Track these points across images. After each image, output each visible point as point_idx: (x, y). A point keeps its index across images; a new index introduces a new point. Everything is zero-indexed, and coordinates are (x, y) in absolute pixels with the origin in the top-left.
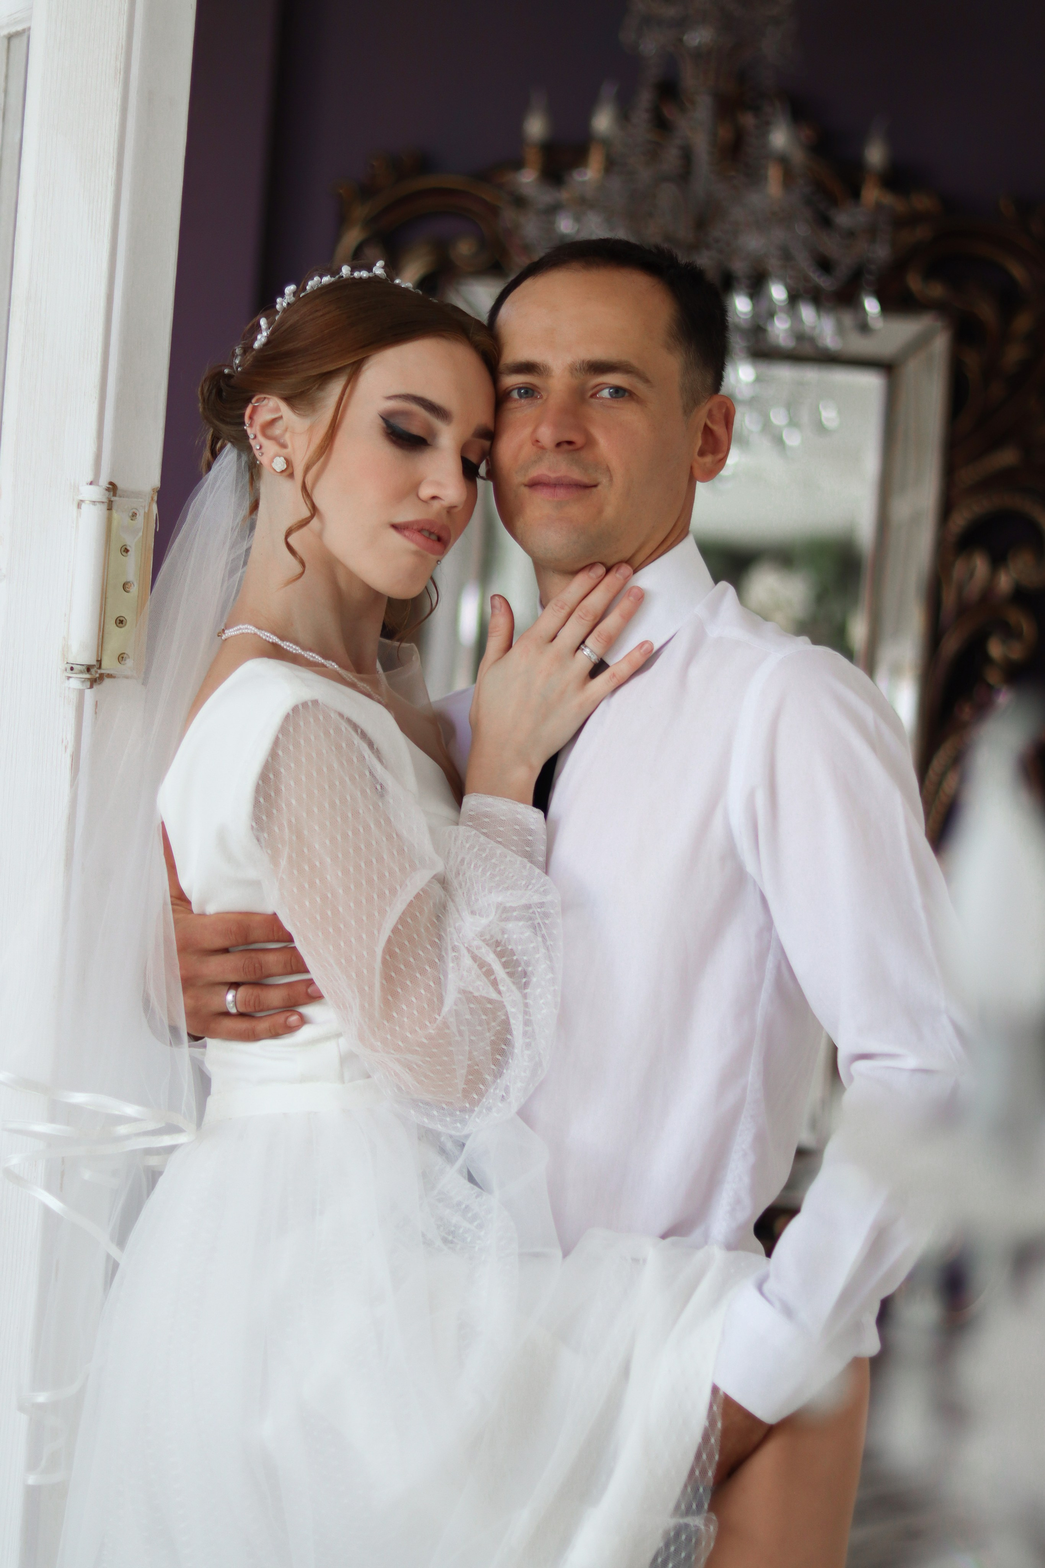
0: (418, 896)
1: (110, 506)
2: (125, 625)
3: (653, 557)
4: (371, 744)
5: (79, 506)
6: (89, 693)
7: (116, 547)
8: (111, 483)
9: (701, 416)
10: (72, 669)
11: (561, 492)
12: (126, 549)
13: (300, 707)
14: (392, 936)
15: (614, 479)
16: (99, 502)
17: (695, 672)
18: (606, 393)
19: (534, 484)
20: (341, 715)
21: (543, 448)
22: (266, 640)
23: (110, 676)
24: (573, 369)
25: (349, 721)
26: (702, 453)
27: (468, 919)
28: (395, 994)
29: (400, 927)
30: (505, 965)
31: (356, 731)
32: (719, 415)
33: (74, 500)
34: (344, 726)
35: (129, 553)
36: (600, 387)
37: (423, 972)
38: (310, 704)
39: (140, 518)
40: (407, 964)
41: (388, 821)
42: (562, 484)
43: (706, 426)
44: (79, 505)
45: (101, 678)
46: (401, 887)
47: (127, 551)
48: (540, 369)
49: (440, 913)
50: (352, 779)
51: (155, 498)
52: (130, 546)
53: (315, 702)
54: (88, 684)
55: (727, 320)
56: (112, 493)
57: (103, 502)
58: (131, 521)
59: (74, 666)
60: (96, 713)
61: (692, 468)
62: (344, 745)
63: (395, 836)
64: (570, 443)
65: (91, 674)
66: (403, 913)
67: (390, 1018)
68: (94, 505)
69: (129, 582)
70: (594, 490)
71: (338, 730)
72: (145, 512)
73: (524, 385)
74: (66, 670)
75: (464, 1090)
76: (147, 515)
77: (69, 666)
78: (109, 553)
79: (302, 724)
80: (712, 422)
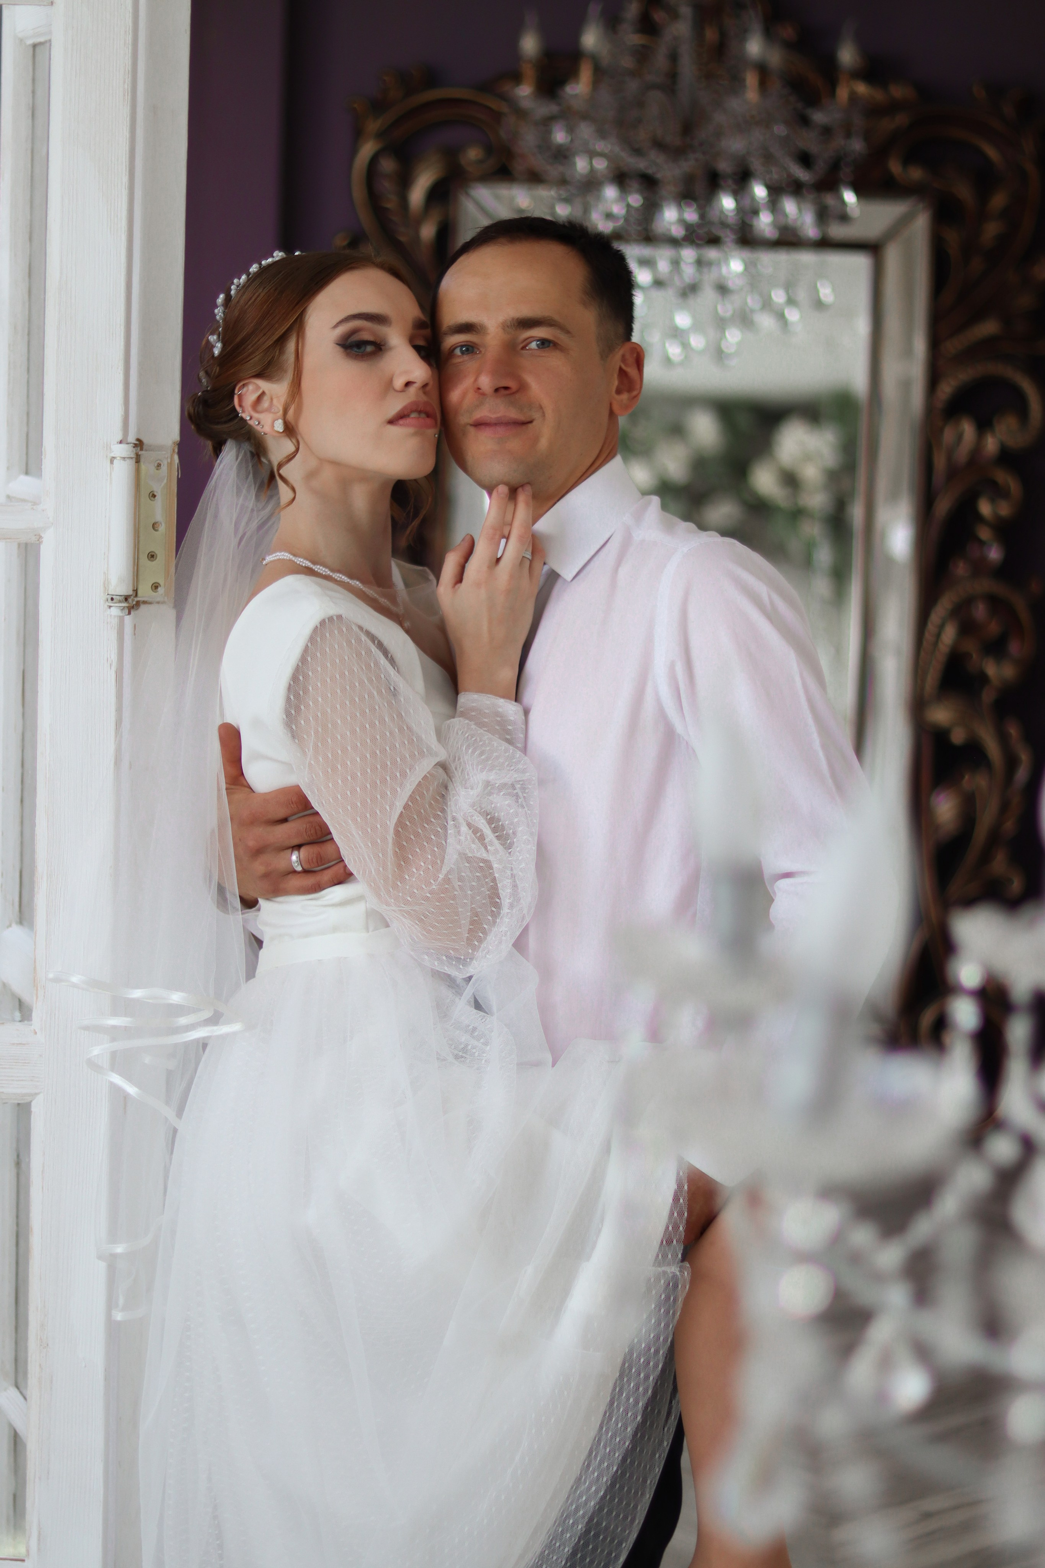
0: (425, 778)
1: (138, 459)
2: (156, 559)
3: (583, 478)
4: (385, 652)
5: (112, 462)
6: (128, 619)
7: (145, 494)
8: (138, 440)
9: (616, 360)
10: (112, 599)
11: (501, 430)
12: (153, 494)
13: (327, 621)
14: (404, 811)
15: (546, 415)
16: (128, 458)
17: (623, 571)
18: (534, 345)
19: (479, 425)
20: (361, 628)
21: (483, 394)
22: (299, 565)
23: (145, 602)
24: (505, 326)
25: (368, 634)
26: (619, 392)
27: (462, 792)
28: (406, 860)
29: (410, 803)
30: (494, 830)
31: (374, 642)
32: (631, 360)
33: (107, 457)
34: (364, 638)
35: (156, 498)
36: (528, 341)
37: (429, 840)
38: (335, 618)
39: (164, 468)
40: (417, 835)
41: (400, 715)
42: (502, 423)
43: (621, 369)
44: (112, 460)
45: (138, 604)
46: (410, 770)
47: (154, 496)
48: (477, 328)
49: (443, 792)
50: (370, 681)
51: (176, 450)
52: (157, 492)
53: (340, 617)
54: (127, 611)
55: (633, 280)
56: (139, 448)
57: (132, 458)
58: (157, 471)
59: (114, 597)
60: (135, 634)
61: (611, 404)
62: (363, 653)
63: (405, 728)
64: (506, 388)
65: (128, 603)
66: (413, 792)
67: (402, 880)
68: (124, 460)
69: (157, 522)
70: (530, 425)
71: (359, 640)
72: (168, 463)
73: (465, 343)
74: (107, 600)
75: (468, 939)
76: (170, 465)
77: (109, 597)
78: (139, 499)
79: (328, 635)
80: (626, 365)
